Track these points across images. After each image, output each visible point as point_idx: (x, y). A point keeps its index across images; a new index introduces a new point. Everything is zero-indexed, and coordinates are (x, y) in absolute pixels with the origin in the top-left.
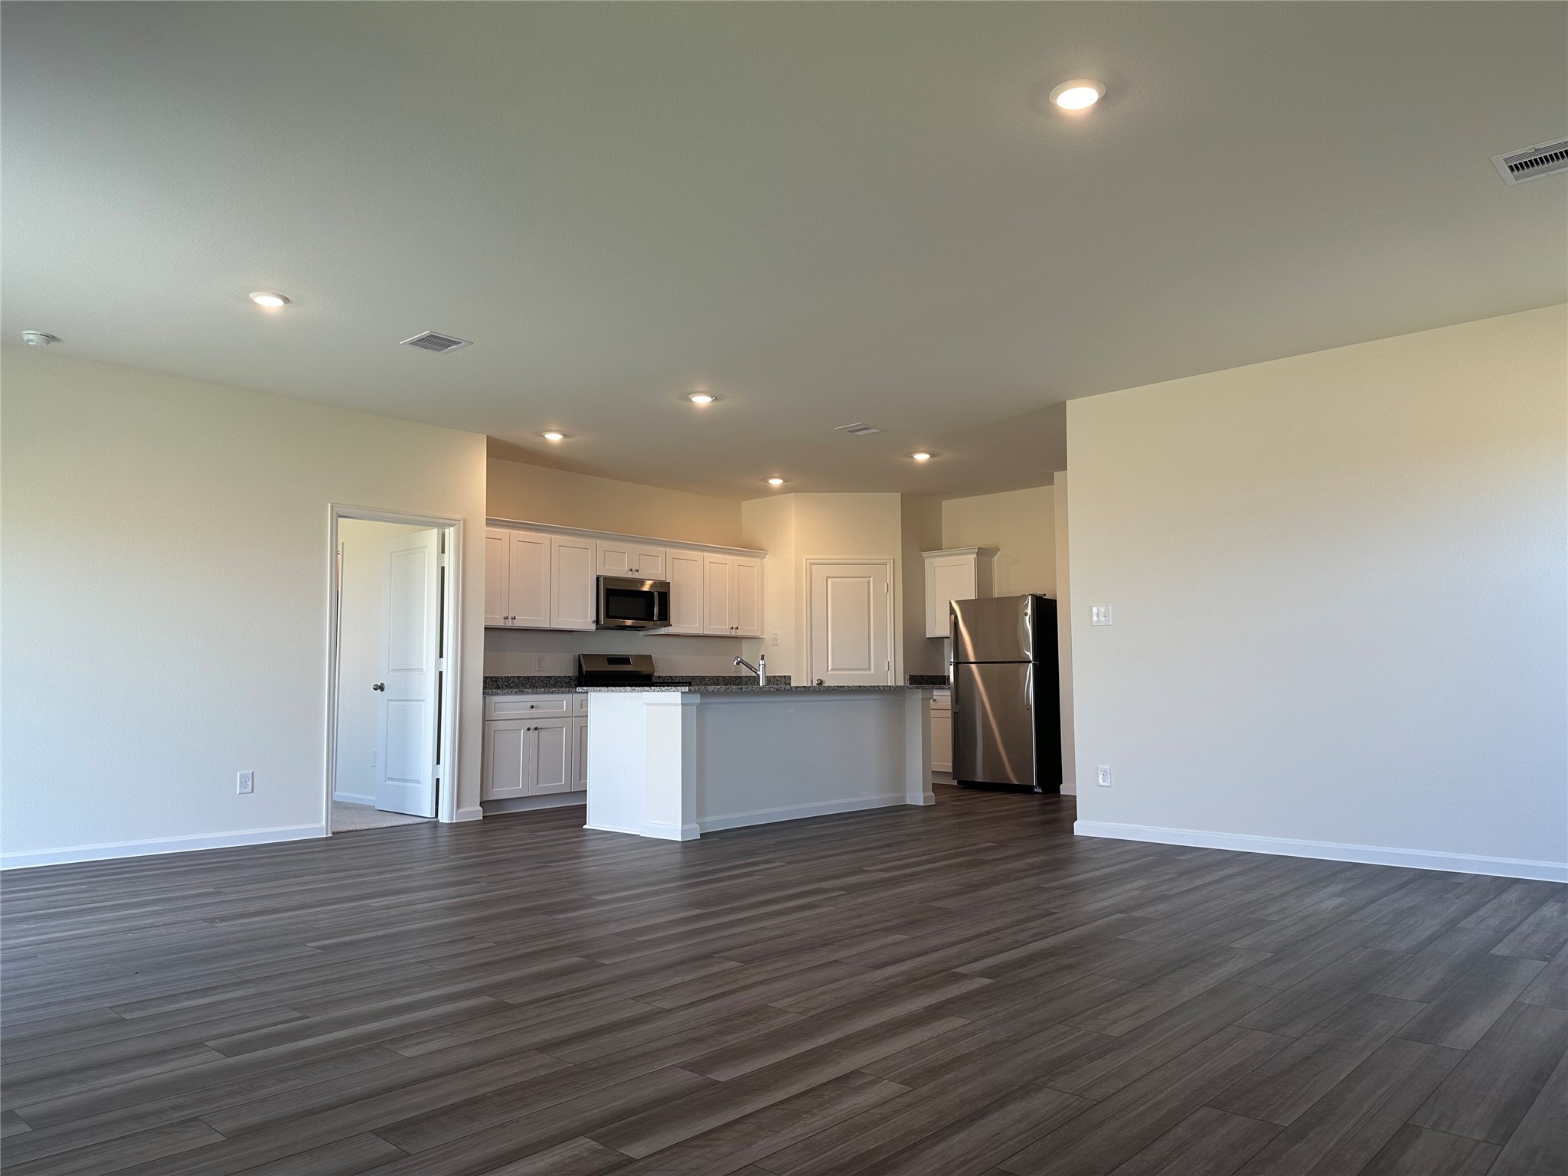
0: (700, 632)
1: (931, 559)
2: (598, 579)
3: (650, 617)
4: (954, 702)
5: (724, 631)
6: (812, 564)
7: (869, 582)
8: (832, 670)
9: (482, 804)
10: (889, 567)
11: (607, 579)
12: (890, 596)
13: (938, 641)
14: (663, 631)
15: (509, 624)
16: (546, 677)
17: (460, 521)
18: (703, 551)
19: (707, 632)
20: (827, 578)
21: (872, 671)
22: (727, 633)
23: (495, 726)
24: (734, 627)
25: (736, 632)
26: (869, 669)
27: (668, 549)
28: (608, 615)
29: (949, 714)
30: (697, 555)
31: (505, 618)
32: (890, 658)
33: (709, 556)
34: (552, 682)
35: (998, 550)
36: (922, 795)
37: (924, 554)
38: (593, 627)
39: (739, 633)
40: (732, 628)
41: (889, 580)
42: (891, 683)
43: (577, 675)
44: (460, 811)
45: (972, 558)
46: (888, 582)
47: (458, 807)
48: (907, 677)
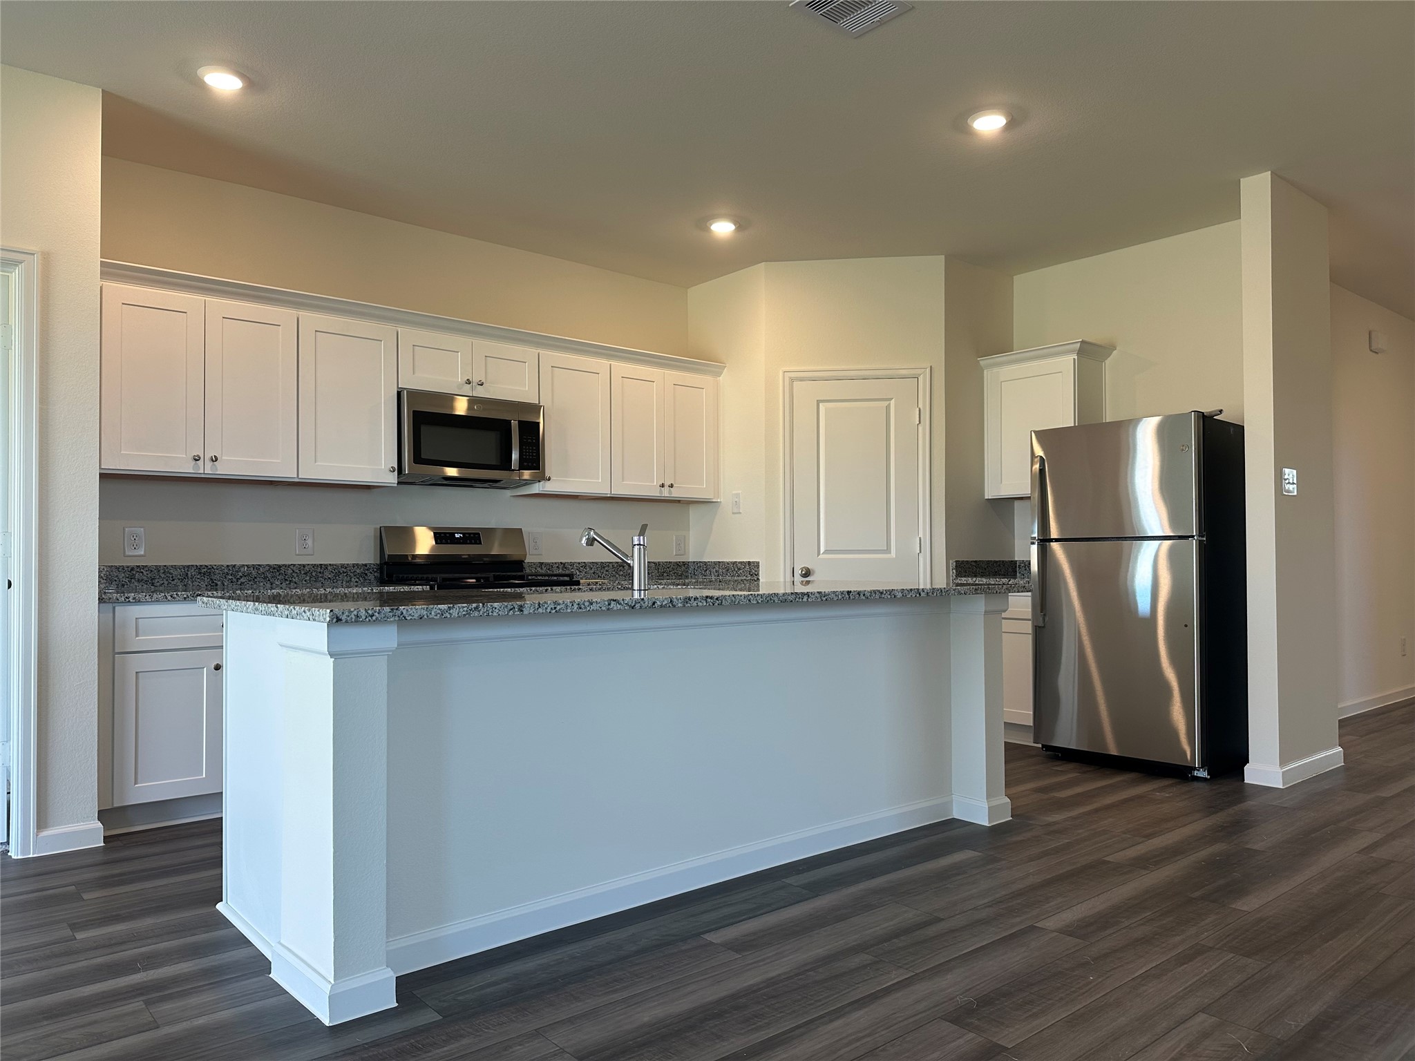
0: (604, 490)
1: (995, 370)
2: (399, 394)
3: (505, 464)
4: (1039, 608)
5: (649, 488)
6: (792, 380)
7: (888, 408)
8: (826, 552)
9: (103, 815)
10: (924, 381)
11: (414, 394)
12: (924, 430)
13: (1004, 506)
14: (537, 488)
15: (207, 469)
16: (314, 566)
17: (34, 254)
18: (609, 357)
19: (618, 491)
20: (818, 402)
21: (893, 554)
22: (655, 493)
23: (136, 663)
24: (667, 483)
25: (670, 492)
26: (888, 551)
27: (542, 352)
28: (418, 459)
29: (1028, 627)
30: (601, 364)
31: (197, 459)
32: (923, 532)
33: (622, 368)
34: (327, 574)
35: (1112, 348)
36: (984, 805)
37: (983, 362)
38: (392, 479)
39: (676, 493)
40: (663, 486)
41: (924, 403)
42: (924, 583)
43: (378, 562)
44: (45, 833)
45: (1067, 363)
46: (920, 406)
47: (42, 823)
48: (952, 564)
